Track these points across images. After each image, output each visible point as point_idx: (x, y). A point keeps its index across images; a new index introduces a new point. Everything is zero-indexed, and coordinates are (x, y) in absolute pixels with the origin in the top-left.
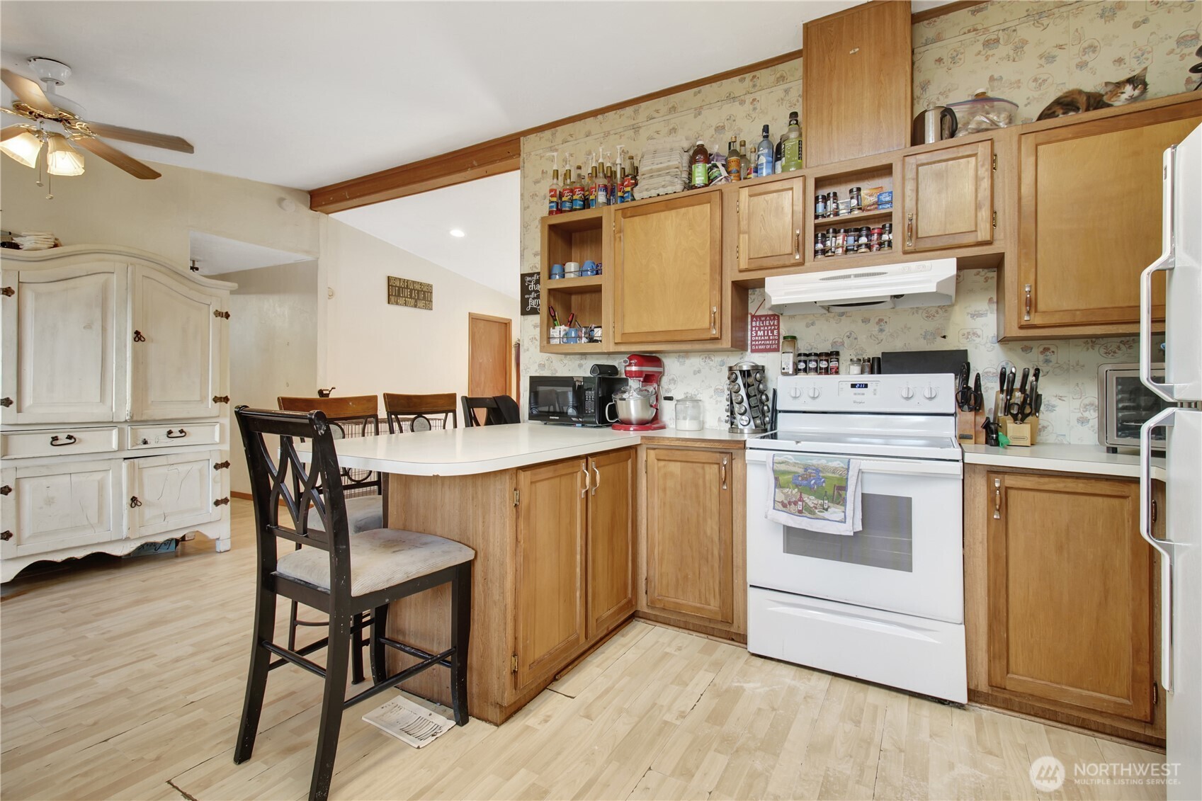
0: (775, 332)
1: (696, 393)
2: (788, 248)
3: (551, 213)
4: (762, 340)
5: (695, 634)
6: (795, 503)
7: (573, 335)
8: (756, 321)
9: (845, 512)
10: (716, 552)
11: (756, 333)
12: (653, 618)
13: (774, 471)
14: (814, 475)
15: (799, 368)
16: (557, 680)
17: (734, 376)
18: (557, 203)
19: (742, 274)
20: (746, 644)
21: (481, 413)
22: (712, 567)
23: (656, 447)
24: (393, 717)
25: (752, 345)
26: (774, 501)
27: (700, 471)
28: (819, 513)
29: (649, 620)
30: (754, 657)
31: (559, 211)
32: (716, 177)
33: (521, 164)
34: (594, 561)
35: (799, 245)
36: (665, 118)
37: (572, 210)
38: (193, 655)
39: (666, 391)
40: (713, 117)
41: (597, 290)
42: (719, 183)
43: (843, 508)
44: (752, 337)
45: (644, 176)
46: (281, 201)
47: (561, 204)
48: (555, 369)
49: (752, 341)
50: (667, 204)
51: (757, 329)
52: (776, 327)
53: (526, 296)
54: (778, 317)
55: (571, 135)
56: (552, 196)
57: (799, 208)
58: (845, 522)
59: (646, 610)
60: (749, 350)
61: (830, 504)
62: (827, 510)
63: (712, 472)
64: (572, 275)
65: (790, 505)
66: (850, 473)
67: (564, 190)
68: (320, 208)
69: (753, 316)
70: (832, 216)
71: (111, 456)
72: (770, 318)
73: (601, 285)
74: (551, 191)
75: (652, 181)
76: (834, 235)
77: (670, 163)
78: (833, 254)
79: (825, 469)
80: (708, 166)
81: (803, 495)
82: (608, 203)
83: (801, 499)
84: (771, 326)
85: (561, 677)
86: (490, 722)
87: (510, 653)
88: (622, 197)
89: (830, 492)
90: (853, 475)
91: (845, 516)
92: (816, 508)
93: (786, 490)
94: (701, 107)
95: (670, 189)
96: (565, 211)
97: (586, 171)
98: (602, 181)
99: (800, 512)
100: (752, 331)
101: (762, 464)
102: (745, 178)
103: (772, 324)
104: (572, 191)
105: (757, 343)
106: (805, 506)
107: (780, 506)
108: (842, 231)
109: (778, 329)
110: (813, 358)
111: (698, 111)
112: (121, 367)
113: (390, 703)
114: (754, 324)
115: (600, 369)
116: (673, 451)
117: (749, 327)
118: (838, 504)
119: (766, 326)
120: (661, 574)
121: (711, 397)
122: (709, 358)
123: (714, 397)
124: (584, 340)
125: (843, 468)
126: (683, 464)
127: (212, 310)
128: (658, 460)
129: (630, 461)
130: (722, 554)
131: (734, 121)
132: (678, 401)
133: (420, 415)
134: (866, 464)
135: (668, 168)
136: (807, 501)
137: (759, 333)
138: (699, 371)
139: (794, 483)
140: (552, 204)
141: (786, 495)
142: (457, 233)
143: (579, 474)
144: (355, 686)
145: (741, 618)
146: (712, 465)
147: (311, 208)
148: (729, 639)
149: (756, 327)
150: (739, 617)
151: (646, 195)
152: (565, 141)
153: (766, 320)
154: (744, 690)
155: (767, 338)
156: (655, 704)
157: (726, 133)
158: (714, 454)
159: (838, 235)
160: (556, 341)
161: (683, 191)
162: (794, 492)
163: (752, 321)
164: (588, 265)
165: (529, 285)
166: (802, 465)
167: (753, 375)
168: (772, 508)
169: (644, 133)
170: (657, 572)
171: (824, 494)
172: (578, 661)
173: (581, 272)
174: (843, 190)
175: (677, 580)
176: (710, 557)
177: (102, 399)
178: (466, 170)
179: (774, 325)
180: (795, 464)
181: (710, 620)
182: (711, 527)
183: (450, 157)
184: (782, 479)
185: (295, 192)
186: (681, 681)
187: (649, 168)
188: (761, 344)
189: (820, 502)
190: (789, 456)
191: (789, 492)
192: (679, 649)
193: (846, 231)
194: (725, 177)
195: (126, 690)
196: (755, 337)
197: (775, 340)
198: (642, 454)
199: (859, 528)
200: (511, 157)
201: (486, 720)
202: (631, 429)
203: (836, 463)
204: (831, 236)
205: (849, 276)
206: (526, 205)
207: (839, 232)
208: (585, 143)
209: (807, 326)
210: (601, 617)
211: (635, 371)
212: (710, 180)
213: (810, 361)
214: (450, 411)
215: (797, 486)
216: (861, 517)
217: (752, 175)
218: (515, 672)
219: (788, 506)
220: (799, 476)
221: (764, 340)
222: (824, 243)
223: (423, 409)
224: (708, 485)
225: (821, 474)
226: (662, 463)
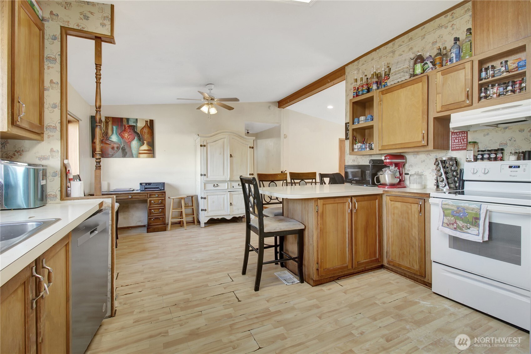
0: (465, 140)
1: (423, 171)
2: (463, 97)
3: (354, 97)
4: (457, 145)
5: (408, 279)
6: (453, 224)
7: (364, 147)
8: (454, 135)
9: (479, 231)
10: (417, 244)
11: (454, 140)
12: (390, 269)
13: (443, 208)
14: (462, 211)
15: (478, 158)
16: (339, 279)
17: (437, 163)
18: (356, 93)
19: (438, 113)
20: (431, 288)
21: (327, 180)
22: (415, 251)
23: (390, 195)
24: (283, 275)
25: (452, 147)
26: (443, 222)
27: (410, 207)
28: (465, 230)
29: (389, 270)
30: (434, 294)
31: (357, 96)
32: (427, 69)
33: (346, 77)
34: (356, 238)
35: (469, 96)
36: (407, 44)
37: (363, 94)
38: (239, 248)
39: (408, 170)
40: (430, 38)
41: (371, 127)
42: (428, 71)
43: (478, 228)
44: (452, 143)
45: (392, 75)
46: (269, 107)
47: (358, 92)
48: (359, 162)
49: (452, 145)
50: (402, 85)
51: (455, 139)
52: (466, 137)
53: (347, 132)
54: (467, 132)
55: (365, 61)
56: (354, 90)
57: (469, 77)
58: (479, 236)
59: (386, 265)
60: (450, 150)
61: (471, 226)
62: (469, 229)
63: (415, 208)
64: (362, 122)
65: (450, 225)
66: (482, 211)
67: (359, 86)
68: (281, 107)
69: (452, 133)
70: (490, 78)
71: (226, 190)
72: (462, 133)
73: (373, 125)
74: (354, 88)
75: (395, 76)
76: (492, 88)
77: (404, 66)
78: (491, 98)
79: (468, 208)
80: (422, 64)
81: (457, 221)
82: (378, 88)
83: (456, 223)
84: (463, 137)
85: (341, 279)
86: (311, 285)
87: (316, 262)
88: (384, 85)
89: (471, 220)
90: (483, 213)
91: (479, 232)
92: (463, 227)
93: (448, 218)
94: (425, 35)
95: (403, 79)
96: (360, 95)
97: (369, 76)
98: (375, 80)
99: (455, 228)
100: (452, 140)
101: (437, 205)
102: (445, 65)
103: (463, 136)
104: (362, 86)
105: (455, 146)
106: (458, 226)
107: (446, 225)
108: (497, 85)
109: (467, 138)
110: (486, 152)
111: (423, 37)
112: (227, 165)
113: (283, 272)
114: (453, 136)
115: (373, 161)
116: (397, 197)
117: (451, 138)
118: (475, 226)
119: (460, 137)
120: (393, 250)
121: (430, 173)
122: (429, 154)
123: (432, 173)
124: (368, 149)
125: (477, 208)
126: (402, 203)
127: (249, 147)
128: (391, 201)
129: (377, 201)
130: (420, 245)
131: (442, 37)
132: (410, 175)
133: (302, 180)
134: (491, 207)
135: (403, 69)
136: (459, 224)
137: (456, 141)
138: (424, 161)
139: (452, 214)
140: (354, 93)
141: (448, 220)
142: (330, 107)
143: (347, 203)
144: (276, 265)
145: (429, 276)
146: (415, 204)
147: (279, 107)
148: (425, 285)
149: (454, 138)
150: (428, 275)
151: (392, 83)
152: (363, 64)
153: (460, 134)
154: (420, 303)
155: (460, 143)
156: (374, 297)
157: (437, 44)
158: (416, 199)
159: (494, 87)
160: (356, 150)
161: (410, 78)
162: (452, 219)
163: (452, 135)
164: (369, 117)
165: (348, 127)
166: (456, 206)
167: (448, 163)
168: (441, 225)
169: (397, 53)
170: (391, 249)
171: (467, 221)
172: (350, 276)
173: (366, 120)
174: (497, 63)
175: (400, 254)
176: (414, 246)
177: (224, 175)
178: (326, 84)
179: (464, 136)
180: (452, 205)
181: (415, 274)
182: (415, 232)
183: (321, 80)
184: (446, 212)
185: (273, 103)
186: (391, 293)
187: (394, 70)
188: (457, 147)
189: (466, 224)
190: (450, 202)
191: (450, 219)
192: (398, 283)
193: (499, 85)
194: (431, 68)
195: (224, 252)
196: (453, 143)
197: (465, 144)
198: (384, 198)
199: (486, 239)
200: (342, 76)
201: (309, 284)
202: (386, 187)
203: (474, 206)
204: (490, 88)
205: (498, 109)
206: (348, 94)
207: (495, 86)
208: (371, 63)
209: (484, 136)
210: (360, 261)
211: (389, 162)
212: (424, 71)
213: (485, 154)
214: (314, 179)
215: (454, 216)
216: (488, 234)
217: (449, 63)
218: (318, 270)
219: (449, 225)
220: (454, 211)
221: (459, 144)
222: (486, 93)
223: (304, 178)
224: (413, 213)
225: (466, 211)
226: (393, 202)
